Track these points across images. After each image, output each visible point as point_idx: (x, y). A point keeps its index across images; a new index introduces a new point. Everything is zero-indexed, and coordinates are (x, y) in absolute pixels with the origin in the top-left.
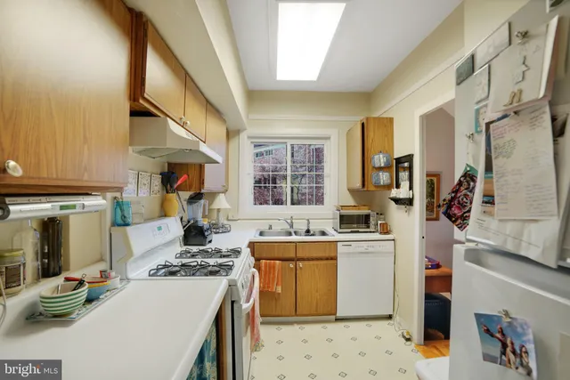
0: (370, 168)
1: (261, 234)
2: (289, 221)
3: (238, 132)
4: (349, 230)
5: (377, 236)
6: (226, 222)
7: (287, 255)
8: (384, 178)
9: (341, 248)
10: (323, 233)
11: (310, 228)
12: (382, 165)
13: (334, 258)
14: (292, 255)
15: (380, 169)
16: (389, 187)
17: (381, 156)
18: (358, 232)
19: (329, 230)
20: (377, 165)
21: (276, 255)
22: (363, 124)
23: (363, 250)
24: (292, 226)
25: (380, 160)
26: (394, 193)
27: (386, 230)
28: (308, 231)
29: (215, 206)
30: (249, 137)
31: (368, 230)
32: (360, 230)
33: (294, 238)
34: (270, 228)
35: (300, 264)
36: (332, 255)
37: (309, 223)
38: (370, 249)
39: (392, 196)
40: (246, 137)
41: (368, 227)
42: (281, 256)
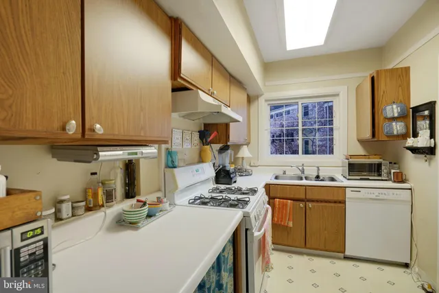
0: (382, 118)
1: (277, 178)
2: (301, 168)
3: (257, 97)
4: (359, 178)
5: (390, 184)
6: (248, 167)
7: (297, 196)
8: (398, 127)
9: (349, 193)
10: (332, 179)
11: (320, 174)
12: (396, 115)
13: (344, 202)
14: (303, 196)
15: (393, 119)
16: (404, 136)
17: (395, 106)
18: (368, 179)
19: (339, 176)
20: (389, 115)
21: (288, 196)
22: (373, 79)
23: (374, 196)
24: (303, 172)
25: (394, 110)
26: (411, 142)
27: (400, 178)
28: (318, 177)
29: (240, 155)
30: (266, 101)
31: (380, 178)
32: (370, 178)
33: (304, 182)
34: (284, 173)
35: (310, 205)
36: (341, 199)
37: (319, 170)
38: (381, 197)
39: (407, 145)
40: (264, 100)
41: (380, 175)
42: (292, 196)
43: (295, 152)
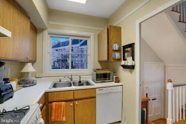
0: (111, 50)
1: (55, 86)
2: (70, 77)
3: (42, 30)
4: (101, 81)
5: (113, 84)
7: (68, 98)
8: (117, 55)
9: (98, 92)
10: (88, 84)
11: (82, 80)
12: (117, 49)
13: (95, 97)
14: (72, 98)
15: (116, 51)
16: (119, 60)
17: (116, 45)
18: (105, 82)
19: (91, 81)
20: (115, 49)
22: (108, 29)
23: (108, 91)
24: (71, 79)
25: (116, 47)
26: (123, 63)
27: (117, 81)
28: (80, 82)
30: (49, 34)
31: (109, 81)
32: (106, 81)
33: (73, 88)
34: (60, 81)
35: (77, 103)
37: (80, 78)
38: (112, 91)
40: (47, 33)
41: (110, 79)
42: (65, 99)
43: (67, 67)
